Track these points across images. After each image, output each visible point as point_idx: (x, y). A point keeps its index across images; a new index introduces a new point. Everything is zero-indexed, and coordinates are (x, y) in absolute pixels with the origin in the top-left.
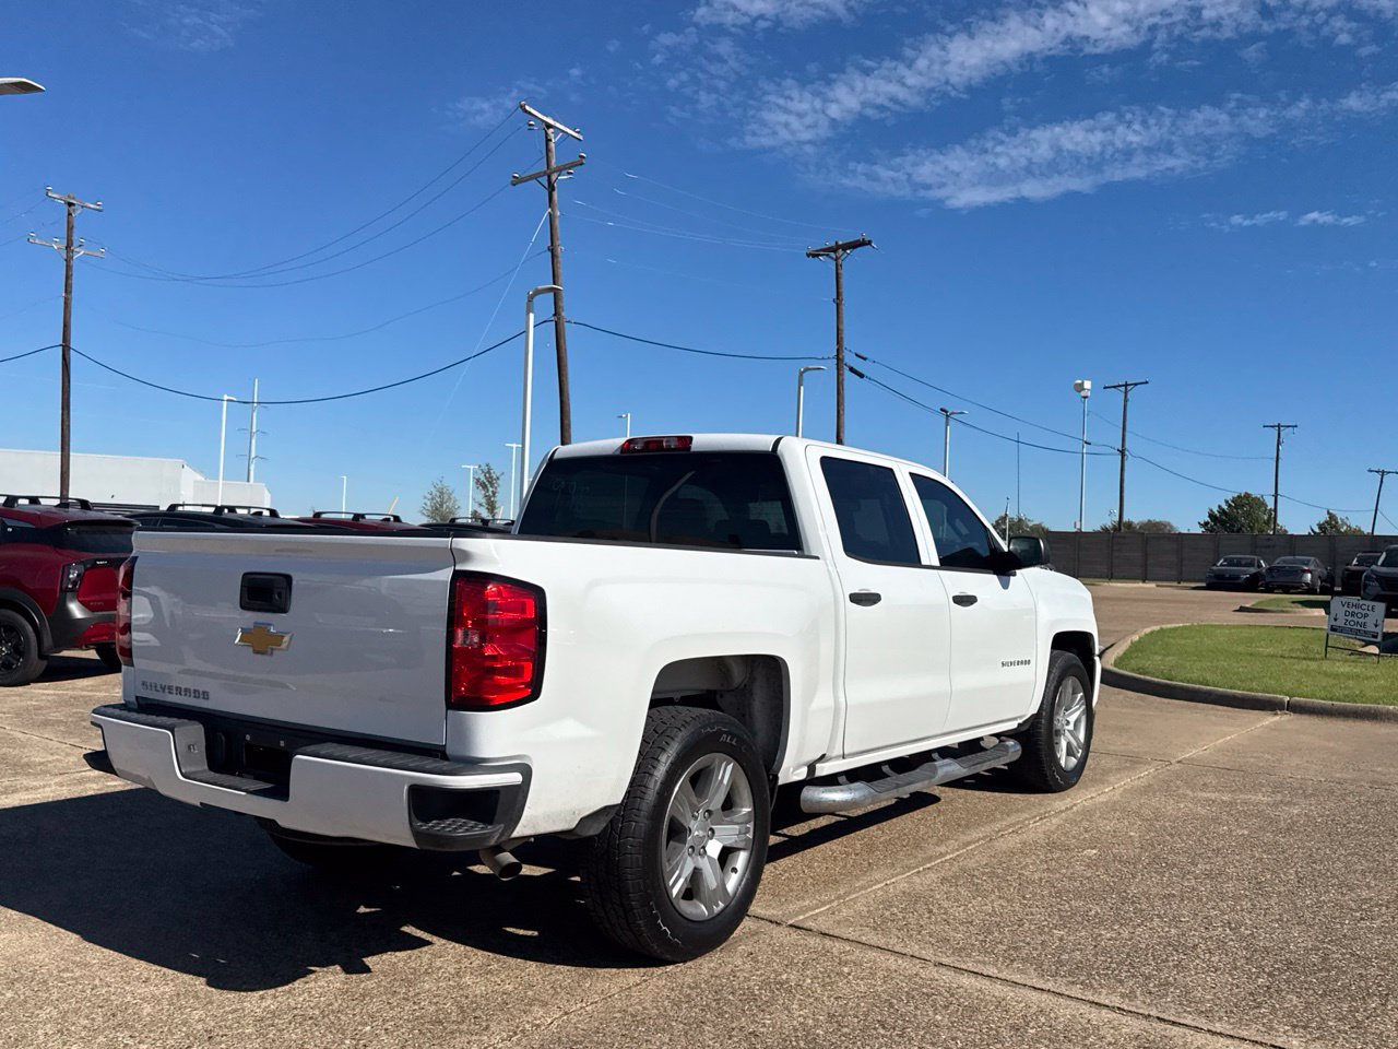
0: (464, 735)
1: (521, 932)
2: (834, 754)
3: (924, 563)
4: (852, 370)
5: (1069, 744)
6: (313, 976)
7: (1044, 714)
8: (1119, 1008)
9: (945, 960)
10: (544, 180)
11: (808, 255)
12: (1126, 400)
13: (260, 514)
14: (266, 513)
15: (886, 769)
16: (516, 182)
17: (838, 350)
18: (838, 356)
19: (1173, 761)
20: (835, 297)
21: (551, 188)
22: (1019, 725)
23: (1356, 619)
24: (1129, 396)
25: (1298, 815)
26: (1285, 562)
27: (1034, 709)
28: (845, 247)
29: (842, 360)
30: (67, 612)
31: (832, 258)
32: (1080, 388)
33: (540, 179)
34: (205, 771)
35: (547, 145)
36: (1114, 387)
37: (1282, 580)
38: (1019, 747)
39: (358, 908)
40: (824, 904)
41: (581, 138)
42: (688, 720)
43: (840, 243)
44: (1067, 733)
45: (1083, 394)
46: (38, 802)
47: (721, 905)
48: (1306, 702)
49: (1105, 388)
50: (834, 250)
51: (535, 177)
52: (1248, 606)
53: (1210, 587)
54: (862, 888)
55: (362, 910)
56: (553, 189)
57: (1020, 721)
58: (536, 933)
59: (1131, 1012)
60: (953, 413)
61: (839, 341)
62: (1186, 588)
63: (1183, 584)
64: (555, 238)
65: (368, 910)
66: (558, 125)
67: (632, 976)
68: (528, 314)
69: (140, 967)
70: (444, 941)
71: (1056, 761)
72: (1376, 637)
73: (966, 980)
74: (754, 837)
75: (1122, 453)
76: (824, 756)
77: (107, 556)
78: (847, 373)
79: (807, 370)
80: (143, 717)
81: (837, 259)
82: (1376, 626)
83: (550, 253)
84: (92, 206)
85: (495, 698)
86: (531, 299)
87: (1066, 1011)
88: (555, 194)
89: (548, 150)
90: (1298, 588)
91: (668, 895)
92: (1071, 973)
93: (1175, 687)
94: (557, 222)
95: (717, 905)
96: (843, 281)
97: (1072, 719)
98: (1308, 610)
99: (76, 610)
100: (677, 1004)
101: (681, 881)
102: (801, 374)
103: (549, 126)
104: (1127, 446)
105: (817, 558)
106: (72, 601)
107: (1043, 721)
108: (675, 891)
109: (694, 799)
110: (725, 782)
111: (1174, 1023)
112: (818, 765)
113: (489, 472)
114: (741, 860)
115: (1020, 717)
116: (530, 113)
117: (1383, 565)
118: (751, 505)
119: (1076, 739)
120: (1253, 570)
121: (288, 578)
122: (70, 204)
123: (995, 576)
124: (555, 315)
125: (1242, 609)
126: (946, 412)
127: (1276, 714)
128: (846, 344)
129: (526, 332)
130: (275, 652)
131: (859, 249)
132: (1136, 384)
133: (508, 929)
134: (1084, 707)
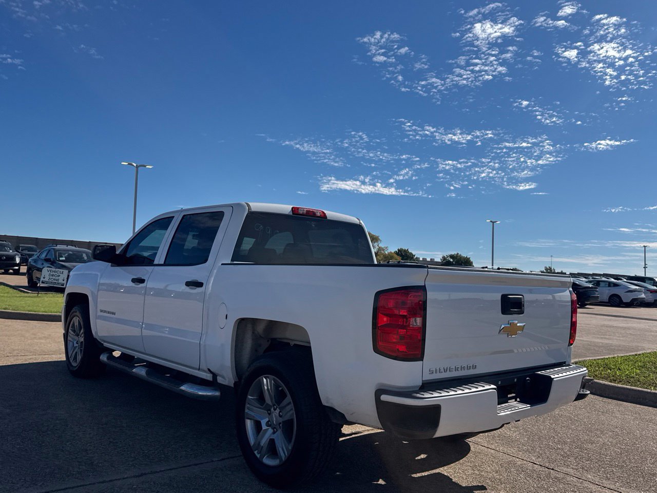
23: (54, 278)
72: (63, 285)
82: (63, 280)
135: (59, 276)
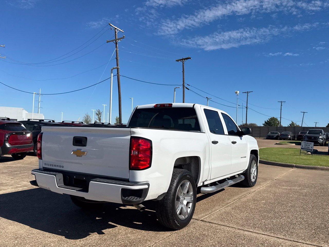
0: (134, 176)
1: (138, 223)
2: (208, 179)
3: (225, 134)
4: (186, 88)
5: (253, 176)
6: (91, 235)
7: (249, 169)
8: (284, 239)
9: (240, 228)
10: (115, 42)
11: (176, 61)
12: (248, 96)
13: (50, 121)
14: (52, 121)
15: (217, 183)
16: (108, 42)
17: (183, 83)
18: (183, 84)
19: (274, 180)
20: (182, 71)
21: (116, 44)
22: (243, 172)
23: (307, 146)
24: (248, 95)
25: (307, 192)
26: (284, 133)
27: (246, 168)
28: (185, 59)
29: (184, 86)
30: (6, 146)
31: (182, 62)
32: (236, 93)
33: (114, 41)
34: (63, 185)
35: (115, 33)
36: (245, 93)
37: (284, 137)
38: (244, 177)
39: (96, 218)
40: (207, 215)
41: (123, 32)
42: (180, 172)
43: (184, 58)
44: (253, 173)
45: (237, 94)
46: (8, 193)
47: (187, 216)
48: (299, 166)
49: (243, 93)
50: (182, 60)
51: (113, 41)
52: (278, 143)
53: (267, 139)
54: (214, 211)
55: (97, 218)
56: (117, 44)
57: (244, 171)
58: (141, 223)
59: (286, 239)
60: (209, 98)
61: (183, 81)
62: (261, 139)
63: (261, 138)
64: (117, 56)
65: (99, 218)
66: (118, 29)
67: (168, 233)
68: (111, 74)
69: (47, 234)
70: (120, 226)
71: (251, 180)
72: (312, 150)
73: (246, 233)
74: (193, 199)
75: (247, 108)
76: (206, 180)
77: (15, 132)
78: (185, 89)
79: (176, 88)
80: (46, 172)
81: (183, 62)
82: (312, 148)
83: (116, 59)
84: (2, 46)
85: (141, 167)
86: (112, 70)
87: (272, 240)
88: (117, 45)
89: (116, 34)
90: (287, 139)
91: (177, 214)
92: (269, 230)
93: (269, 162)
94: (118, 52)
95: (186, 216)
96: (184, 67)
97: (254, 170)
98: (291, 144)
99: (8, 145)
100: (181, 240)
101: (179, 210)
102: (175, 89)
103: (116, 29)
104: (248, 106)
105: (205, 133)
106: (7, 143)
107: (248, 171)
108: (178, 213)
109: (181, 191)
110: (188, 187)
111: (297, 242)
112: (205, 182)
113: (99, 111)
114: (191, 205)
115: (244, 170)
116: (111, 26)
117: (308, 134)
118: (179, 120)
119: (255, 175)
120: (277, 135)
121: (86, 138)
123: (239, 137)
124: (117, 74)
125: (276, 144)
126: (207, 98)
127: (293, 168)
128: (185, 82)
129: (111, 78)
130: (82, 156)
131: (188, 60)
132: (250, 92)
133: (134, 222)
134: (256, 167)
135: (309, 145)
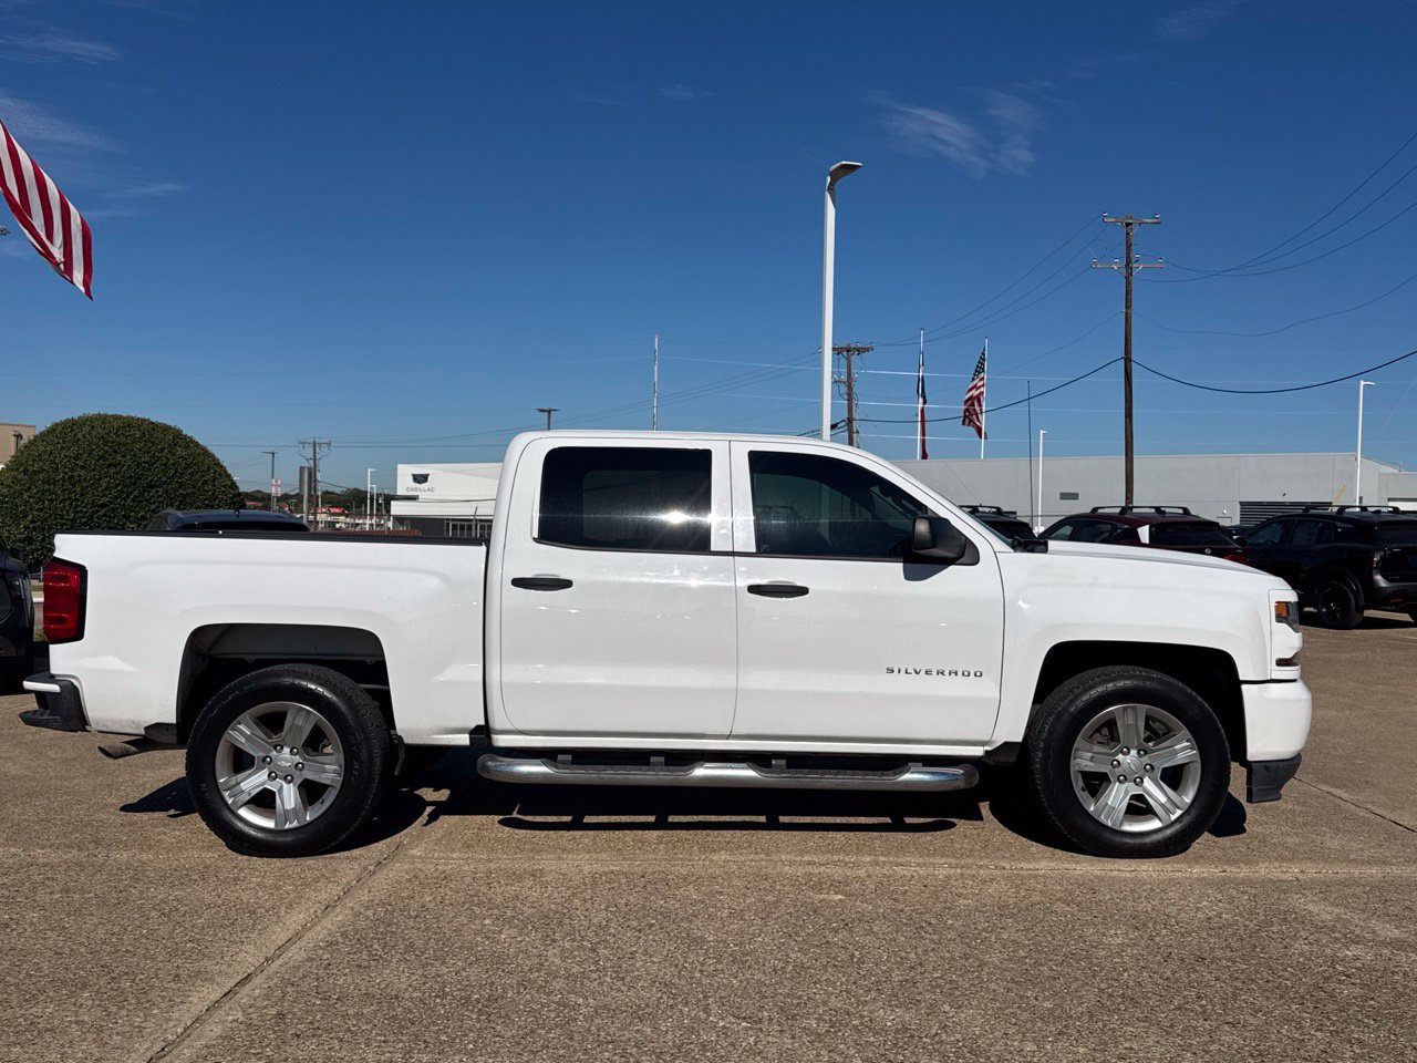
2: (500, 727)
22: (987, 752)
27: (1011, 736)
47: (296, 824)
57: (980, 748)
74: (342, 779)
84: (1150, 221)
91: (223, 799)
95: (292, 823)
101: (244, 794)
107: (1042, 754)
108: (232, 800)
109: (262, 734)
110: (306, 727)
119: (1167, 794)
122: (1128, 225)
